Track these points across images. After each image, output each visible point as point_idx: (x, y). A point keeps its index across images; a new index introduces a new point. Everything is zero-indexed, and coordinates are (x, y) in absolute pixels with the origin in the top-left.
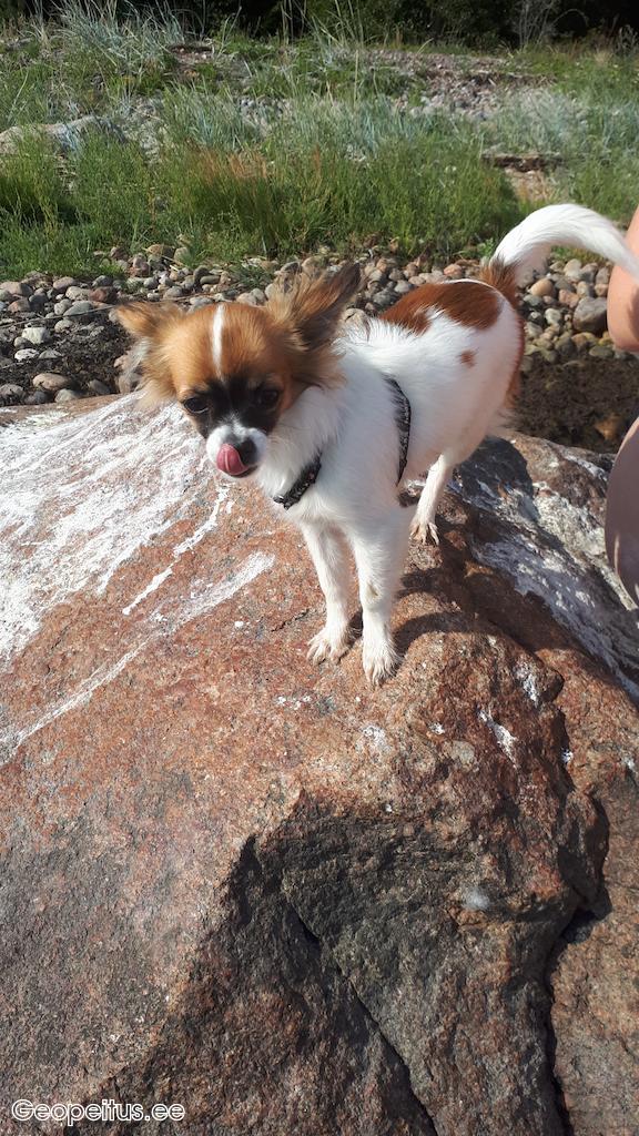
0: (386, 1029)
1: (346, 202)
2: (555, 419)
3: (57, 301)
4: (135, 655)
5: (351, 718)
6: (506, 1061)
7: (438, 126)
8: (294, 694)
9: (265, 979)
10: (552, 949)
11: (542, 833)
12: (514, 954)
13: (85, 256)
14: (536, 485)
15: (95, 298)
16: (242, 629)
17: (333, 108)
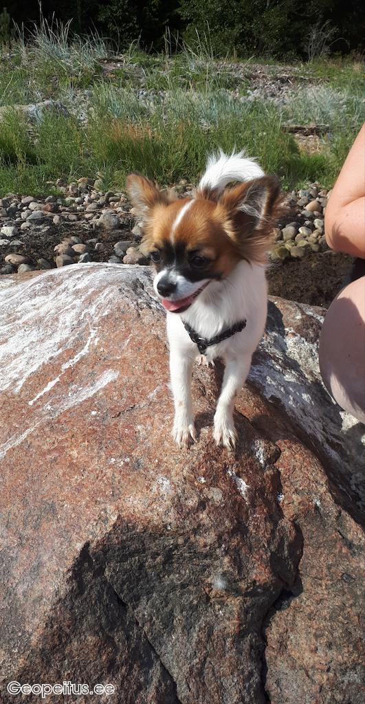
0: (164, 659)
1: (196, 153)
2: (315, 286)
3: (24, 211)
4: (32, 430)
5: (152, 472)
6: (236, 680)
7: (255, 107)
8: (121, 456)
9: (91, 628)
10: (267, 613)
11: (262, 544)
12: (242, 616)
13: (41, 184)
14: (287, 329)
15: (45, 209)
16: (95, 416)
17: (194, 96)
